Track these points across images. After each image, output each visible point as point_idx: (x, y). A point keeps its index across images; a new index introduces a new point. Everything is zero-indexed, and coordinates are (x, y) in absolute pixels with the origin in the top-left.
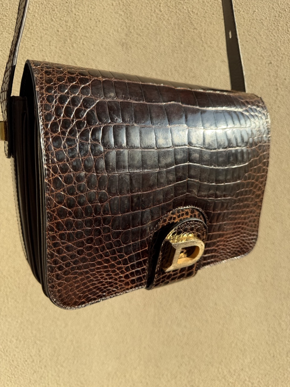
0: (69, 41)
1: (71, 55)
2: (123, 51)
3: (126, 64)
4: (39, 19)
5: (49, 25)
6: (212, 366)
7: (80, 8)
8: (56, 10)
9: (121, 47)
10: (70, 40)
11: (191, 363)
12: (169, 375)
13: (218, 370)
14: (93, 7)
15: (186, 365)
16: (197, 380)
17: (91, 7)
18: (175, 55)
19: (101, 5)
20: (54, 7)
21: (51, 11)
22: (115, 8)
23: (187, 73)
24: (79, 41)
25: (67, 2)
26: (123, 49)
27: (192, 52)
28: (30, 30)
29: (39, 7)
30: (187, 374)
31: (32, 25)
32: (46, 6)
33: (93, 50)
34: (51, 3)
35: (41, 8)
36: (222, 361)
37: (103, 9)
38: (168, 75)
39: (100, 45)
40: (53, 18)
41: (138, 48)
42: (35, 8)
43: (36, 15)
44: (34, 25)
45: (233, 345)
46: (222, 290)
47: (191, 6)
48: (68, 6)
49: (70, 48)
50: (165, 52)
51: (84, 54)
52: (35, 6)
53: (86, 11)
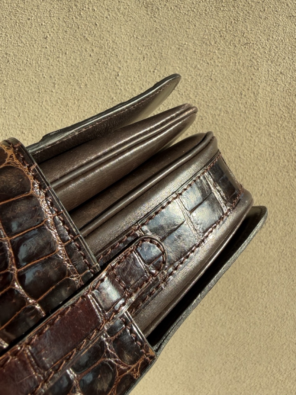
0: (74, 7)
1: (79, 28)
2: (148, 14)
3: (153, 33)
6: (260, 365)
9: (144, 8)
10: (76, 5)
11: (237, 361)
12: (213, 370)
13: (267, 368)
15: (231, 363)
16: (243, 376)
18: (221, 14)
23: (237, 39)
24: (87, 6)
26: (147, 11)
27: (244, 6)
30: (232, 371)
33: (107, 17)
36: (271, 361)
38: (211, 44)
39: (116, 10)
41: (168, 8)
45: (285, 347)
46: (275, 294)
49: (76, 18)
50: (206, 10)
51: (96, 25)
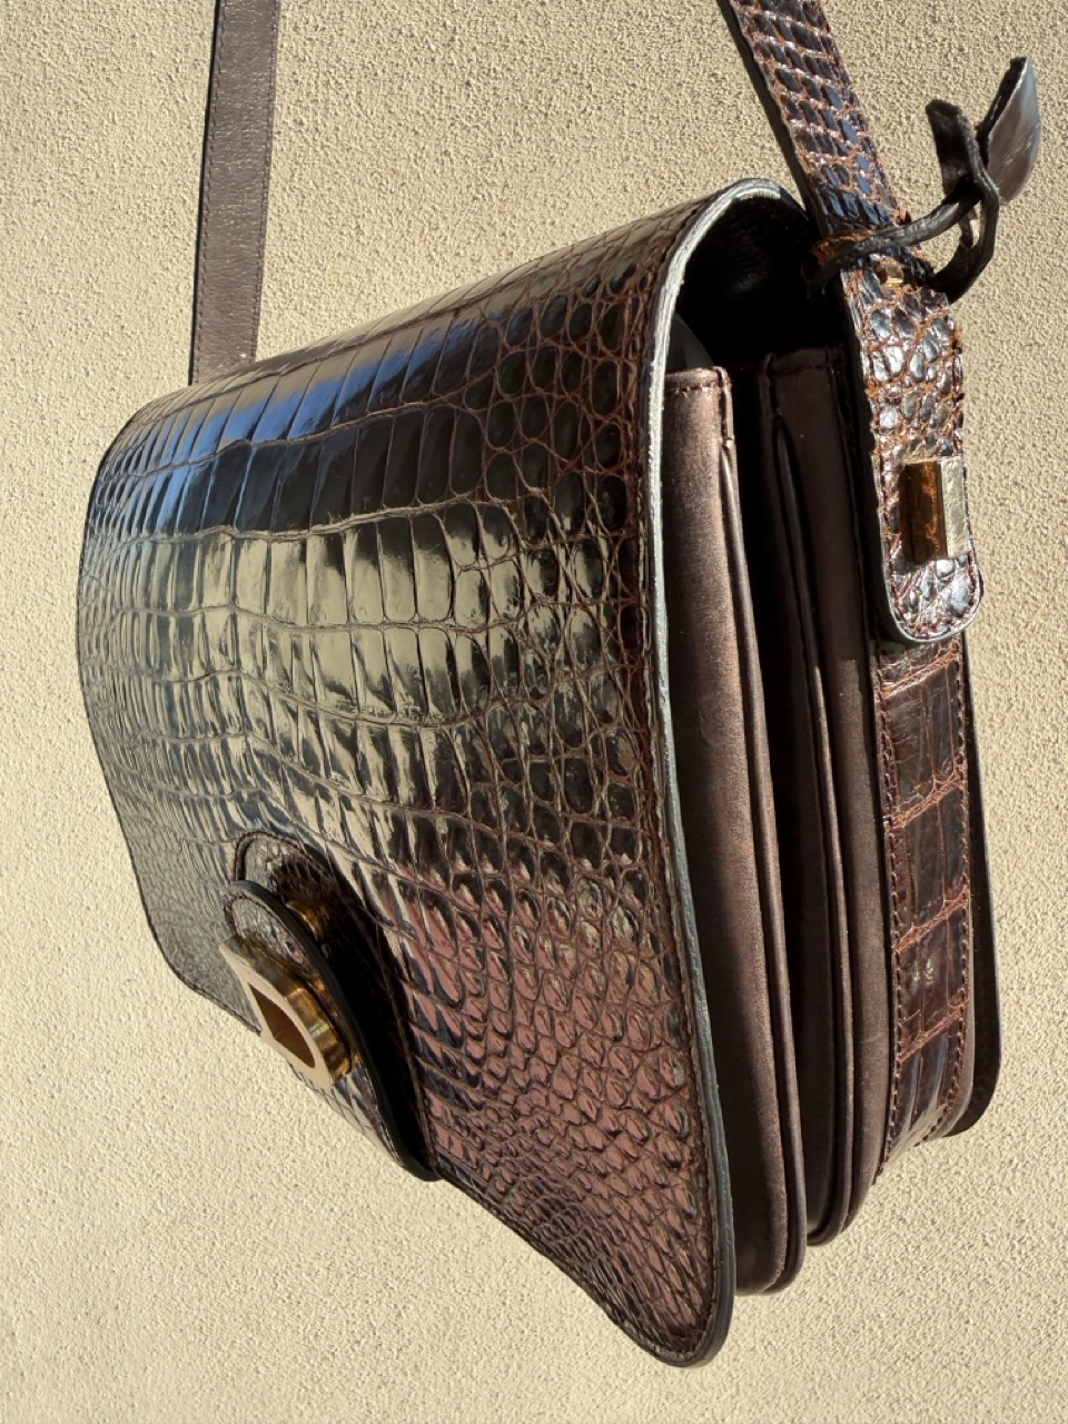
4: (390, 259)
5: (422, 276)
7: (519, 212)
8: (442, 226)
14: (558, 204)
17: (554, 206)
19: (586, 193)
20: (437, 217)
21: (427, 229)
22: (631, 198)
25: (475, 198)
28: (363, 297)
29: (390, 221)
31: (370, 281)
32: (410, 218)
34: (425, 207)
35: (396, 224)
37: (591, 208)
40: (433, 254)
42: (376, 227)
43: (382, 250)
44: (375, 279)
47: (903, 162)
48: (481, 209)
52: (378, 220)
53: (538, 221)
